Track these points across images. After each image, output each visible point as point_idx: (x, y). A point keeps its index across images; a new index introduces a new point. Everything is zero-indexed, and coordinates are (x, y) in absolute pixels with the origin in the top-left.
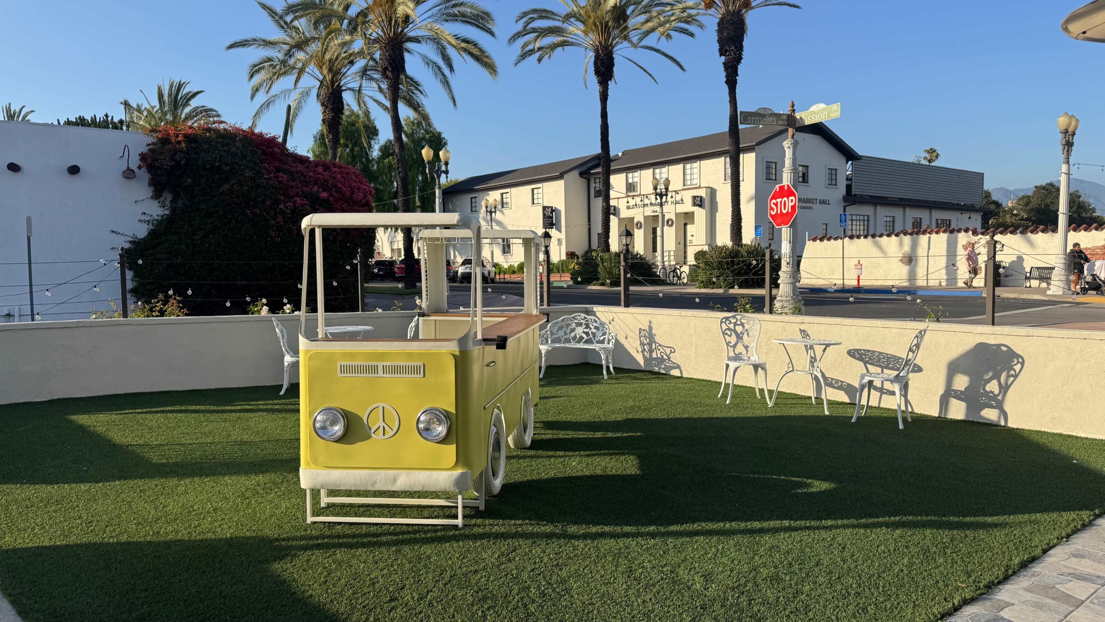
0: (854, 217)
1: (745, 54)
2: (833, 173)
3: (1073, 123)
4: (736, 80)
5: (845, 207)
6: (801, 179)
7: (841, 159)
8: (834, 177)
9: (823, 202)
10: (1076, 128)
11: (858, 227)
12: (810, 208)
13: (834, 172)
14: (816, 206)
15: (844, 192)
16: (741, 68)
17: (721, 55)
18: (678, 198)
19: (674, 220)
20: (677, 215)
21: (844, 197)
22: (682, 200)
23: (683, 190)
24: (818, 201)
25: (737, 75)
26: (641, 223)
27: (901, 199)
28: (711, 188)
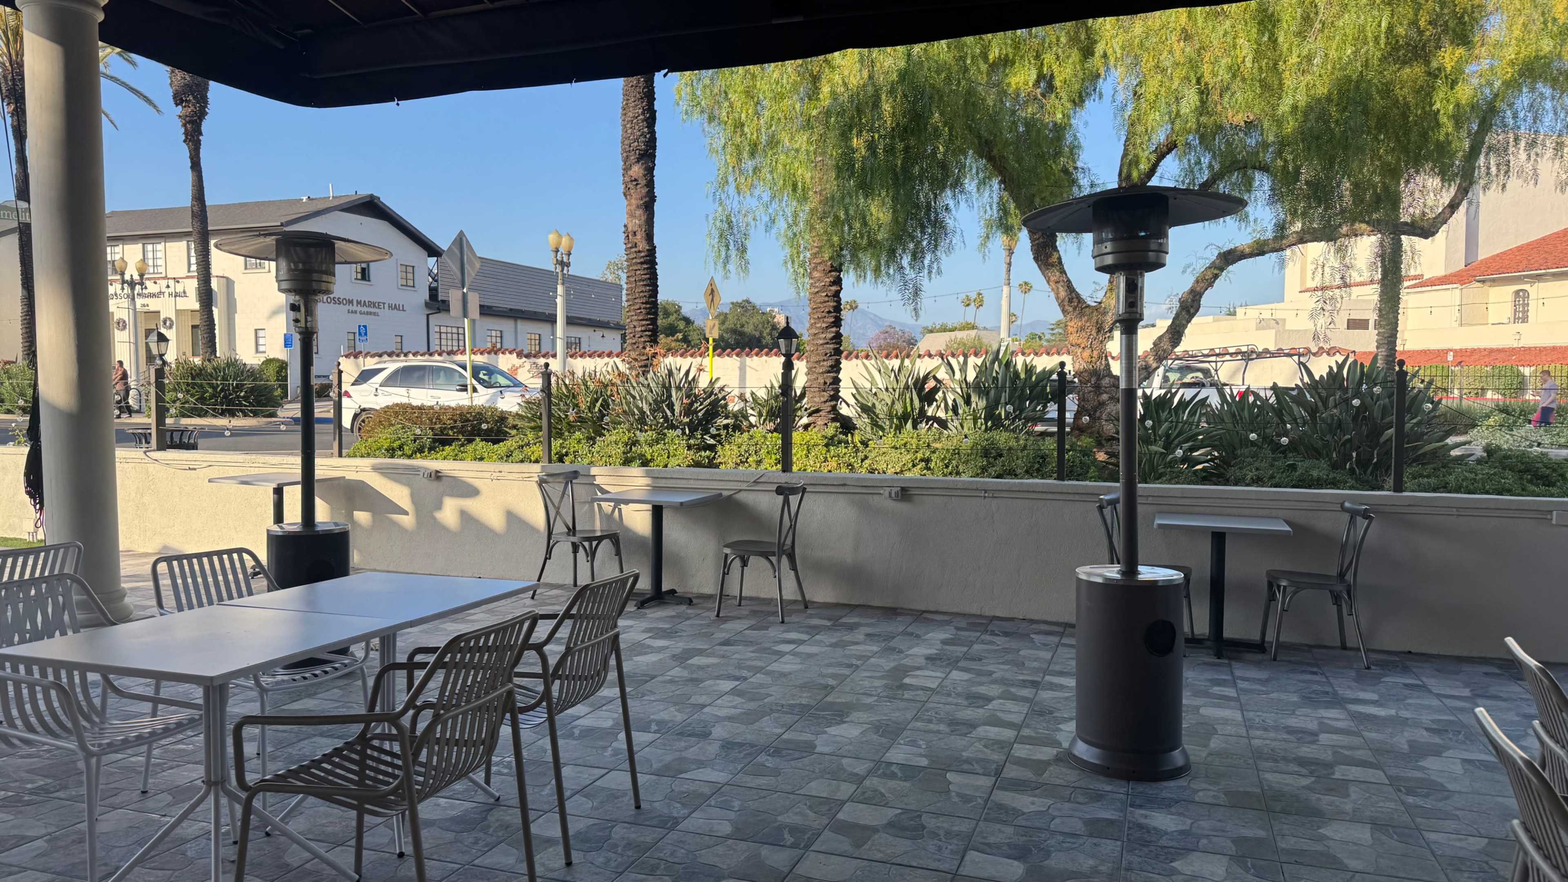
0: (443, 329)
1: (211, 109)
2: (408, 270)
3: (565, 241)
4: (199, 141)
5: (428, 315)
6: (359, 276)
7: (424, 253)
8: (410, 276)
9: (396, 307)
10: (571, 248)
11: (450, 343)
12: (375, 314)
13: (410, 269)
14: (385, 313)
15: (427, 296)
16: (205, 126)
17: (177, 105)
18: (179, 288)
19: (174, 319)
20: (178, 312)
21: (426, 303)
22: (184, 292)
23: (187, 277)
24: (386, 306)
25: (201, 134)
26: (124, 322)
27: (511, 310)
28: (227, 278)
